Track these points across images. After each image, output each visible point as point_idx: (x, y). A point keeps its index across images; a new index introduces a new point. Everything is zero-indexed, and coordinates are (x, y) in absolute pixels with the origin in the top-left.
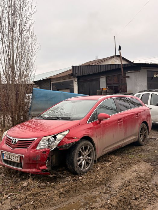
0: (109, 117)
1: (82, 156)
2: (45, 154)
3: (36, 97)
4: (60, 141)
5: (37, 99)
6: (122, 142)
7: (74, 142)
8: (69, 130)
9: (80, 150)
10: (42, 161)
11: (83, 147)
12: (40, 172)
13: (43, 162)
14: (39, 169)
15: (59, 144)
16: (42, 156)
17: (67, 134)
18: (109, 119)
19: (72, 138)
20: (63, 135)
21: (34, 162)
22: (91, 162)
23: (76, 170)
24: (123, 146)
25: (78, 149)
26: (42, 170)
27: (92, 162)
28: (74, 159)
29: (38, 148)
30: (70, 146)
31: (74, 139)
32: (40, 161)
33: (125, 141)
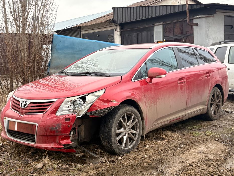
0: (165, 74)
1: (123, 128)
2: (70, 123)
3: (58, 47)
4: (91, 104)
5: (59, 51)
6: (184, 113)
7: (111, 107)
8: (105, 89)
9: (121, 119)
10: (64, 132)
11: (126, 115)
12: (61, 148)
13: (66, 134)
14: (60, 144)
15: (90, 109)
16: (65, 125)
17: (102, 96)
18: (164, 76)
19: (109, 101)
21: (52, 134)
23: (114, 148)
24: (184, 119)
25: (118, 118)
26: (64, 145)
27: (138, 138)
28: (111, 131)
29: (58, 114)
30: (105, 112)
31: (112, 103)
32: (61, 132)
33: (188, 112)
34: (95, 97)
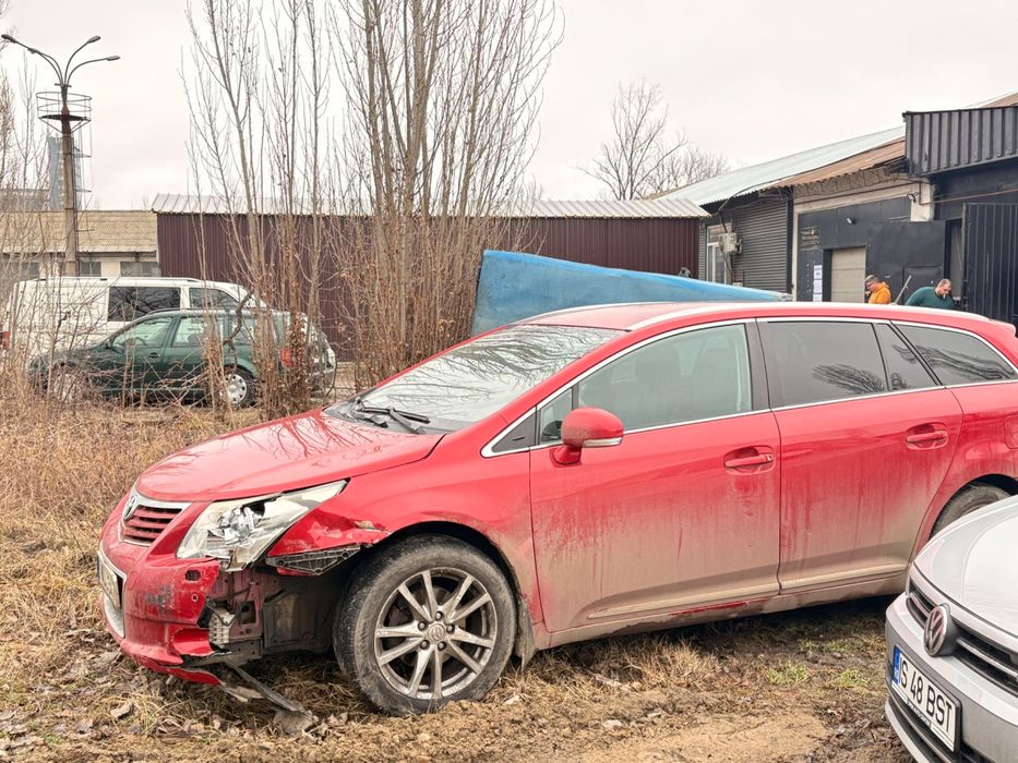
0: (618, 433)
1: (415, 623)
2: (198, 586)
3: (494, 294)
4: (282, 530)
5: (499, 309)
6: (770, 585)
7: (354, 544)
8: (348, 480)
9: (403, 589)
10: (182, 615)
11: (427, 576)
12: (174, 665)
13: (186, 621)
14: (173, 653)
15: (275, 546)
16: (183, 592)
17: (330, 502)
18: (615, 441)
19: (348, 524)
20: (303, 503)
21: (151, 616)
22: (483, 663)
23: (363, 688)
24: (769, 608)
25: (389, 581)
26: (183, 657)
27: (491, 663)
28: (353, 629)
29: (185, 552)
30: (328, 560)
31: (357, 531)
32: (173, 612)
33: (789, 582)
34: (300, 507)
